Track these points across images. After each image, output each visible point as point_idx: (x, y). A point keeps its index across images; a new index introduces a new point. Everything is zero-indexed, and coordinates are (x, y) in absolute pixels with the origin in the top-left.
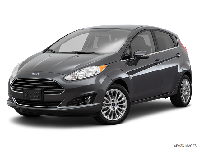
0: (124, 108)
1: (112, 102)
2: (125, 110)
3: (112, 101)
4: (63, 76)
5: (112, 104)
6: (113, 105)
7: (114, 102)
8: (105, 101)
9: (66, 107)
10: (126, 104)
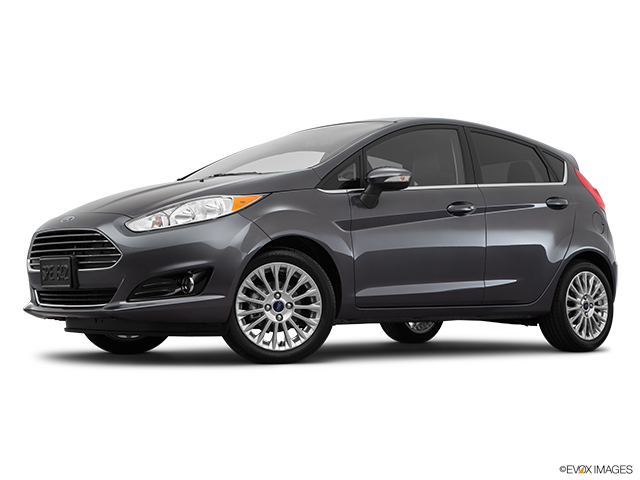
0: (314, 317)
1: (275, 300)
2: (317, 323)
3: (275, 295)
4: (123, 220)
5: (276, 304)
6: (278, 307)
7: (281, 299)
8: (254, 295)
9: (125, 303)
10: (320, 307)
